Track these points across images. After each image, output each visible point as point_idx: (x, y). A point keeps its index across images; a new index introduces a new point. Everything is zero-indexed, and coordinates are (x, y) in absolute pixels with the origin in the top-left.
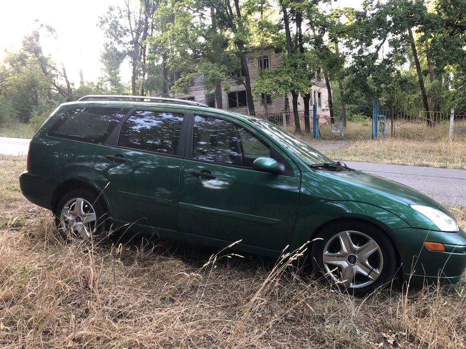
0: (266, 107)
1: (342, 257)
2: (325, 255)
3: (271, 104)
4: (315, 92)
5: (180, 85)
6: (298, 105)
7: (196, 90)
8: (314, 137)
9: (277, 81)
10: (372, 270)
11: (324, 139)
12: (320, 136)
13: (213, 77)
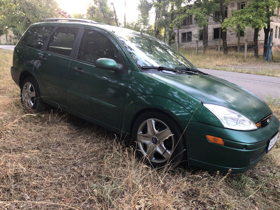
0: (239, 39)
1: (148, 137)
2: (139, 135)
3: (244, 37)
4: (276, 28)
5: (176, 23)
6: (259, 37)
7: (193, 27)
8: (267, 60)
9: (241, 19)
10: (165, 151)
11: (274, 62)
12: (273, 60)
13: (196, 17)
